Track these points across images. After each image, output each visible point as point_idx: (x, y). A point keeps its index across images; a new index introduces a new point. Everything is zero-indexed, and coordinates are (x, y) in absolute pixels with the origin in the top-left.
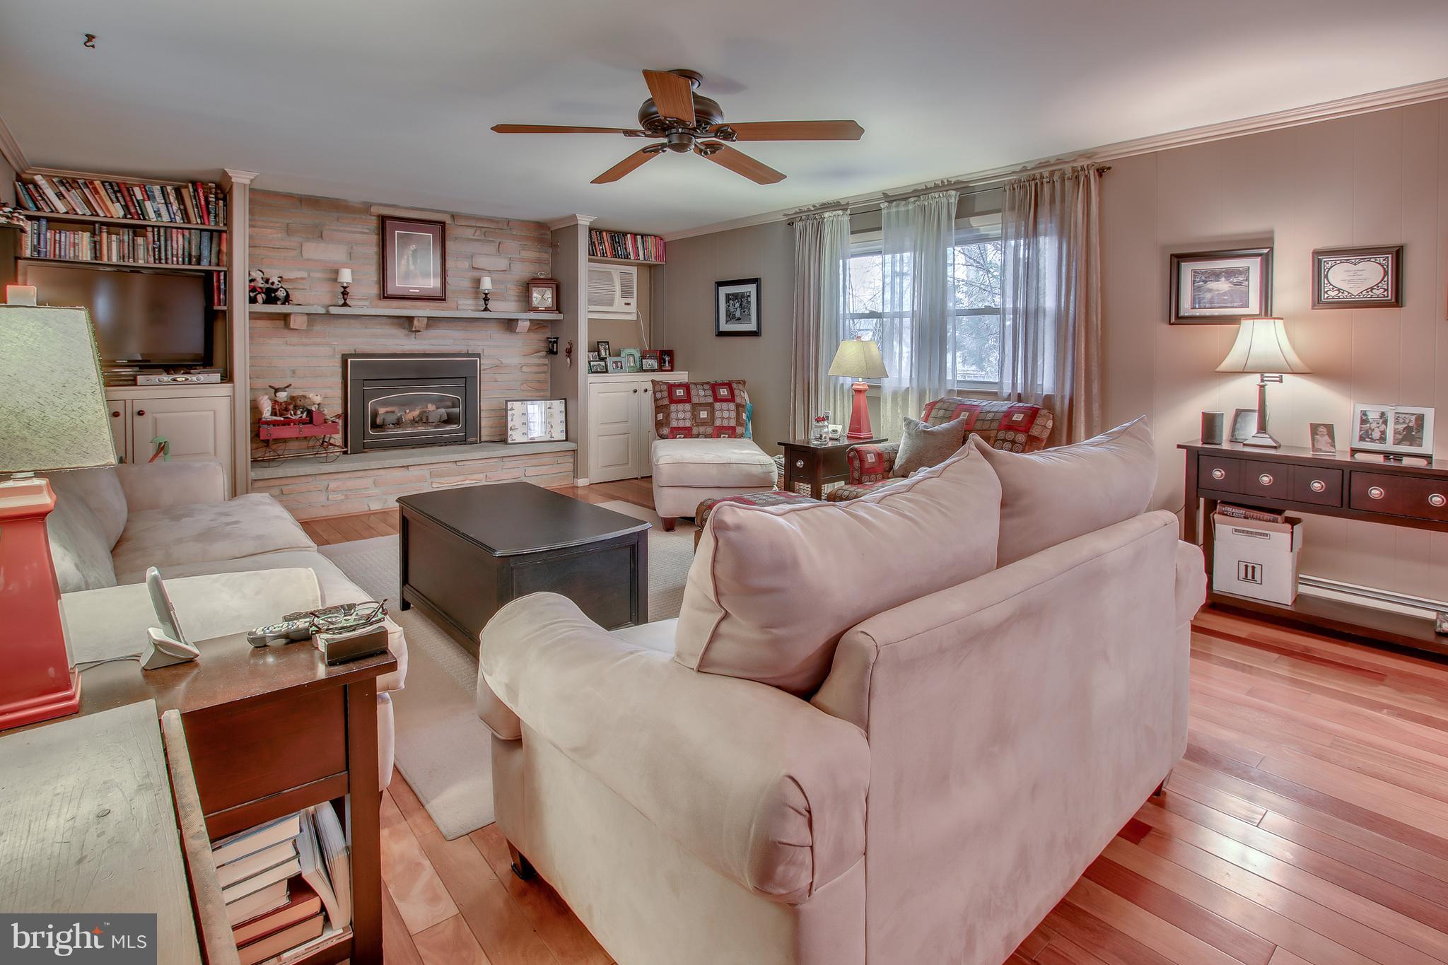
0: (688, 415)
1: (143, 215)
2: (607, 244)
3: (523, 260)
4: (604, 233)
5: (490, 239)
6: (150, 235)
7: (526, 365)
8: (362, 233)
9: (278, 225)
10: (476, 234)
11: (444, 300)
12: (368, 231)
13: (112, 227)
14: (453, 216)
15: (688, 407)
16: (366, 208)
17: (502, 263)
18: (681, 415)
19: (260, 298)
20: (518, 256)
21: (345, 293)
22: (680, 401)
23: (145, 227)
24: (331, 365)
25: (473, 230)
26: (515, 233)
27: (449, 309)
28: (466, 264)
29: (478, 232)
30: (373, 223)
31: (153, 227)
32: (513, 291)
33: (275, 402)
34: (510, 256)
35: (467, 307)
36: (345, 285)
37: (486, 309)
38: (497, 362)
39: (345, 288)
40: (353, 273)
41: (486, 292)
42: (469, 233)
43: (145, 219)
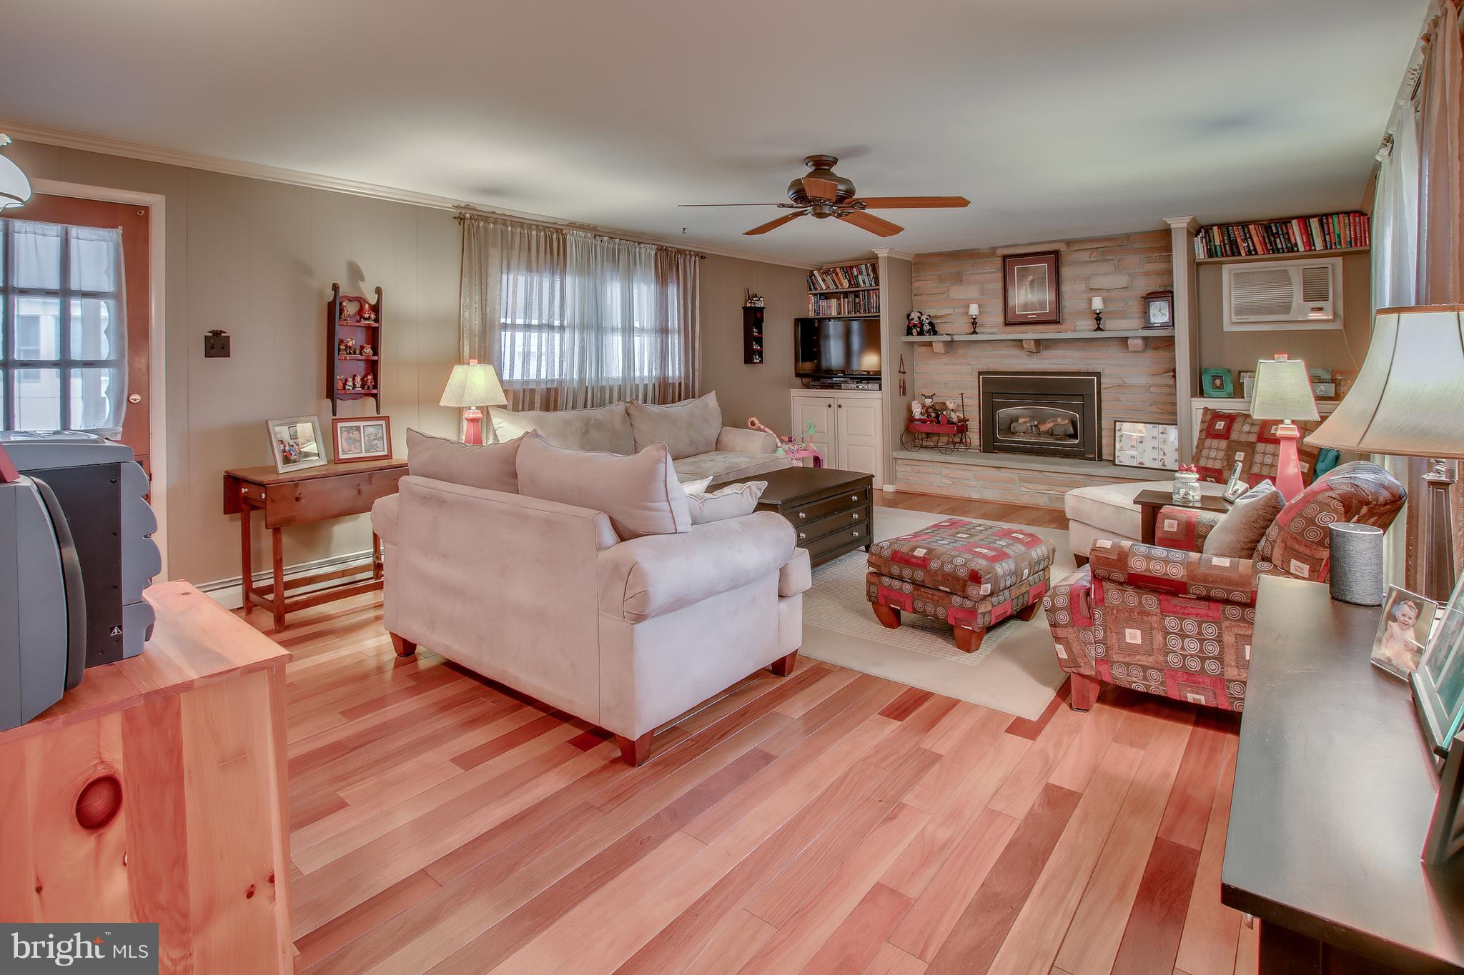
0: (1221, 454)
1: (857, 285)
2: (1255, 238)
3: (1147, 274)
4: (1251, 227)
5: (1108, 258)
6: (861, 296)
7: (1154, 386)
8: (991, 273)
9: (933, 277)
10: (1092, 256)
11: (1059, 322)
12: (994, 270)
13: (846, 294)
14: (1069, 243)
15: (1223, 444)
16: (992, 252)
17: (1122, 280)
18: (1213, 454)
19: (914, 331)
20: (1142, 270)
21: (974, 323)
22: (1218, 436)
23: (858, 291)
24: (970, 380)
25: (1089, 252)
26: (1137, 246)
27: (1066, 331)
28: (1083, 287)
29: (1095, 253)
30: (999, 261)
31: (862, 291)
32: (1135, 307)
33: (923, 406)
34: (1131, 272)
35: (1084, 327)
36: (974, 317)
37: (1099, 329)
38: (1120, 382)
39: (974, 319)
40: (980, 307)
41: (1098, 311)
42: (1085, 256)
43: (858, 287)
